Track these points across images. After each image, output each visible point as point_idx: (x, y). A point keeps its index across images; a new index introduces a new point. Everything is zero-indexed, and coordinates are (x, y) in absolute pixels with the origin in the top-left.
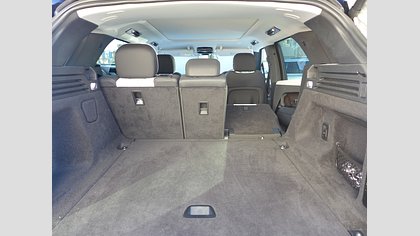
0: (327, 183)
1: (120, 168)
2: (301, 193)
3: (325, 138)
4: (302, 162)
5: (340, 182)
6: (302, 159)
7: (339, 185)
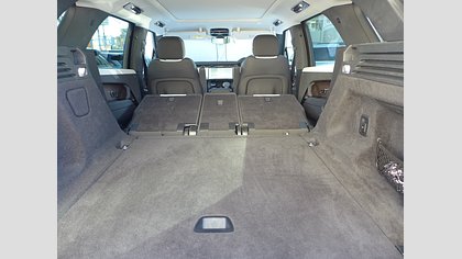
0: (365, 187)
1: (119, 171)
3: (363, 133)
4: (335, 162)
5: (382, 186)
6: (335, 158)
7: (381, 189)
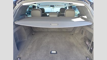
1: (34, 40)
2: (76, 47)
5: (85, 45)
7: (85, 46)
